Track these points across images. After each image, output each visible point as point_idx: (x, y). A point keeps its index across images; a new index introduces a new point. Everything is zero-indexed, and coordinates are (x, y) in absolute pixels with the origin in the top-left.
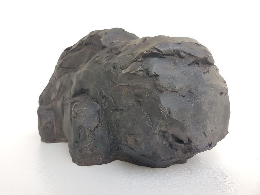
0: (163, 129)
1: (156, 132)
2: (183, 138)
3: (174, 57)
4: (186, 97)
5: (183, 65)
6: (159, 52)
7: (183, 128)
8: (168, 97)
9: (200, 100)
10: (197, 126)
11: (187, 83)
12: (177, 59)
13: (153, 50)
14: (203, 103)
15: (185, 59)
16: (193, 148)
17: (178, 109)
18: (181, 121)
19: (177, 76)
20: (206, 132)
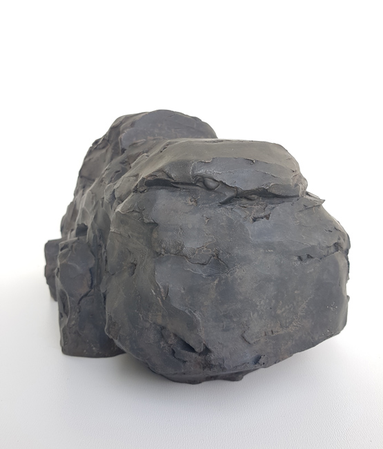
0: (160, 321)
1: (148, 325)
2: (192, 343)
3: (197, 188)
4: (208, 265)
5: (207, 205)
6: (169, 179)
7: (192, 325)
8: (169, 266)
9: (232, 274)
10: (225, 323)
11: (210, 240)
12: (201, 192)
13: (160, 174)
14: (240, 279)
15: (216, 192)
16: (213, 363)
17: (184, 289)
18: (187, 311)
19: (190, 226)
20: (245, 335)
